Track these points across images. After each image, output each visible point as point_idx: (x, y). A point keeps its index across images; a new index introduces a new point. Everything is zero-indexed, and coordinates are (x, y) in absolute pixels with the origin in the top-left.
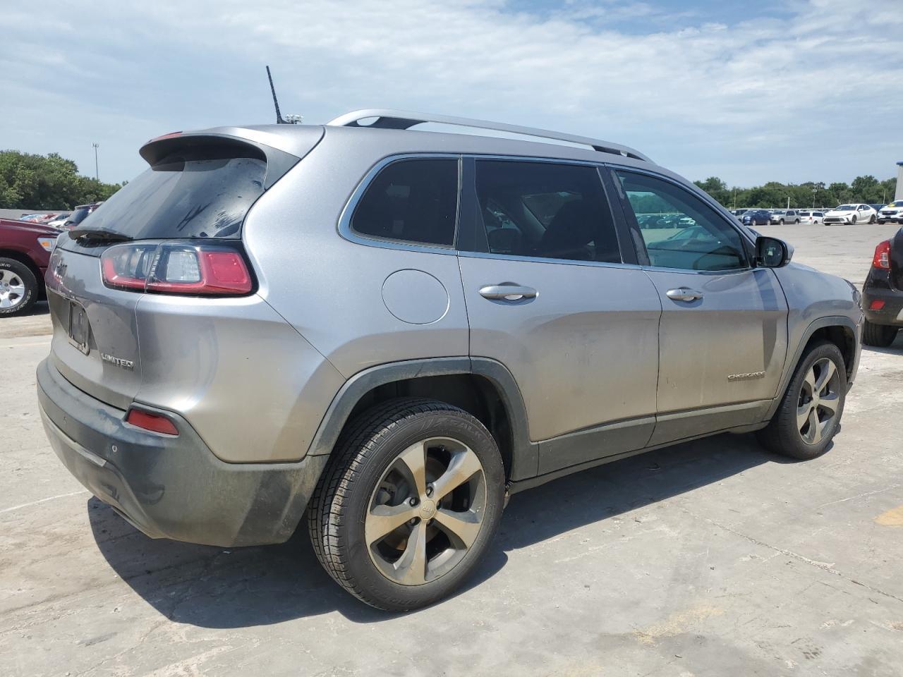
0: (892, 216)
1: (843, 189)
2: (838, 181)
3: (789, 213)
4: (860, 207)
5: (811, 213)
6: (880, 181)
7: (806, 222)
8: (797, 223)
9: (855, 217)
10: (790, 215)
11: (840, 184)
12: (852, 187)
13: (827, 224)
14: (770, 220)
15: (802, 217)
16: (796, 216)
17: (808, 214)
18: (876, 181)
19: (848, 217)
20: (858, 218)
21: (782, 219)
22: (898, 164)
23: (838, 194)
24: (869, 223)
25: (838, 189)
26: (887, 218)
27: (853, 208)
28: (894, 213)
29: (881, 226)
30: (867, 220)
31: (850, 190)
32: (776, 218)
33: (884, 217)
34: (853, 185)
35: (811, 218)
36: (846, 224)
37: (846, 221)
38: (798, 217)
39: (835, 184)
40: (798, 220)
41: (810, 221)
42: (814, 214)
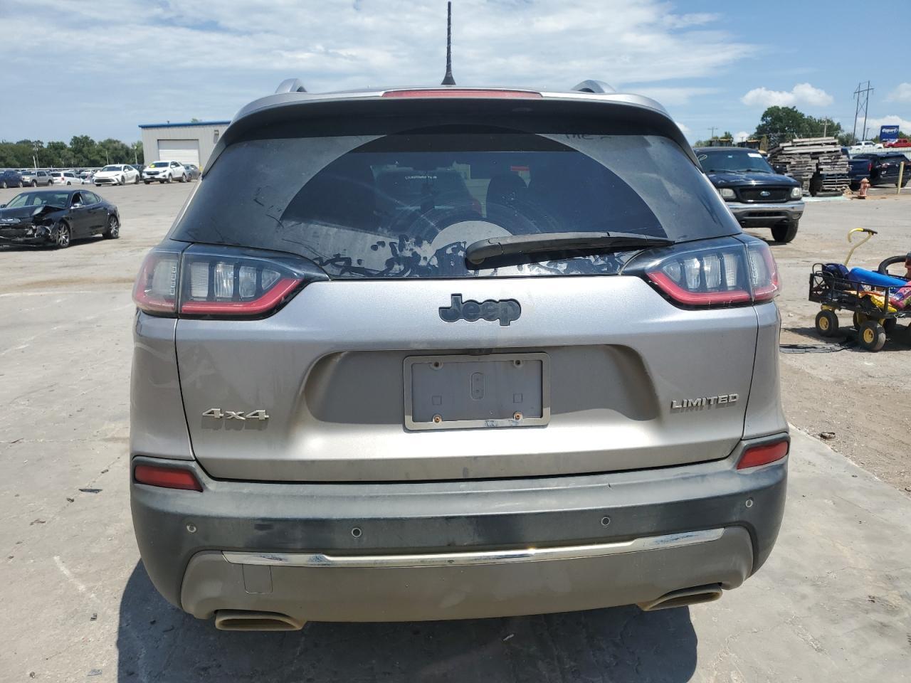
0: (156, 177)
1: (62, 149)
2: (56, 140)
3: (40, 174)
4: (125, 168)
5: (62, 173)
6: (97, 142)
7: (59, 183)
8: (50, 184)
9: (123, 177)
10: (41, 175)
11: (58, 143)
12: (71, 146)
13: (97, 185)
14: (22, 182)
15: (54, 178)
16: (48, 178)
17: (59, 175)
18: (92, 141)
19: (117, 177)
20: (126, 178)
21: (34, 181)
22: (140, 126)
23: (59, 153)
24: (135, 183)
25: (57, 147)
26: (152, 178)
27: (119, 169)
28: (157, 173)
29: (148, 185)
30: (134, 181)
31: (69, 150)
32: (27, 179)
33: (148, 177)
34: (71, 144)
35: (63, 179)
36: (115, 185)
37: (116, 182)
38: (51, 178)
39: (53, 143)
40: (51, 181)
41: (63, 182)
42: (66, 175)
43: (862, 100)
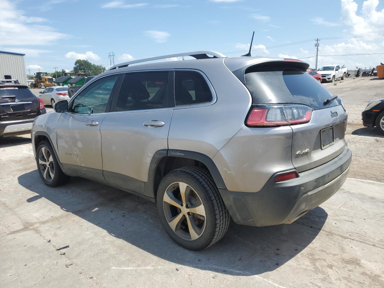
43: (112, 59)
